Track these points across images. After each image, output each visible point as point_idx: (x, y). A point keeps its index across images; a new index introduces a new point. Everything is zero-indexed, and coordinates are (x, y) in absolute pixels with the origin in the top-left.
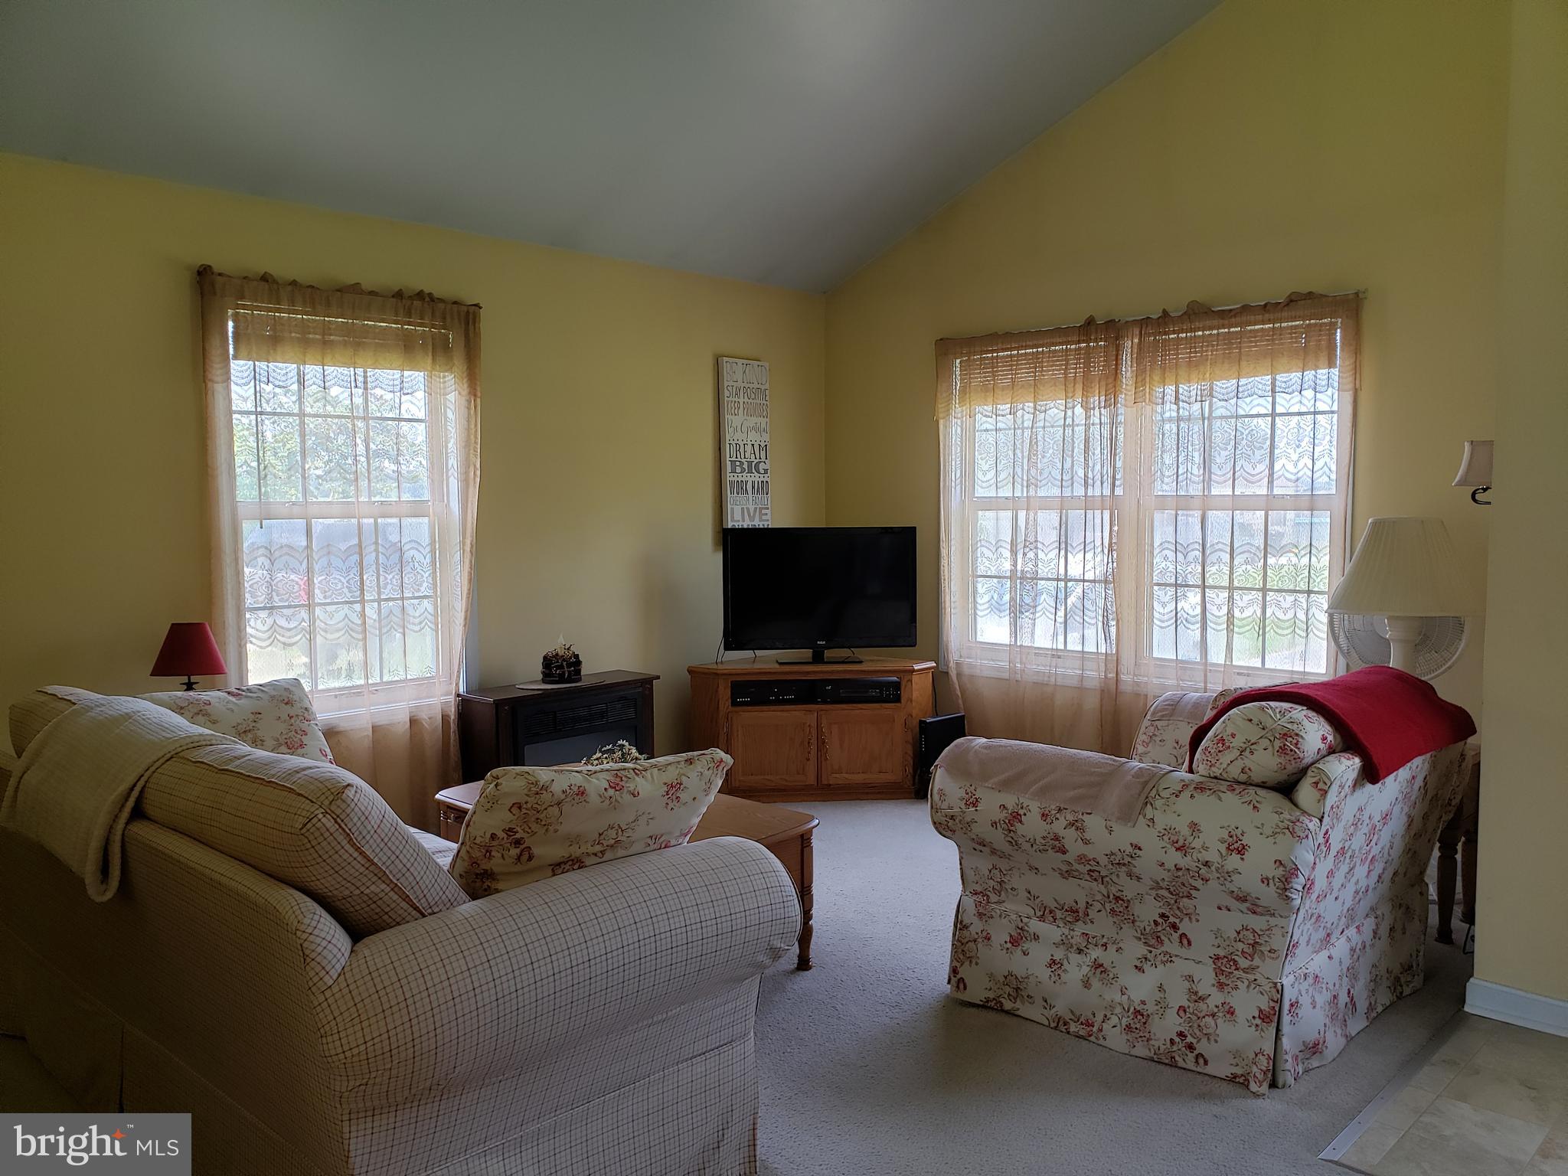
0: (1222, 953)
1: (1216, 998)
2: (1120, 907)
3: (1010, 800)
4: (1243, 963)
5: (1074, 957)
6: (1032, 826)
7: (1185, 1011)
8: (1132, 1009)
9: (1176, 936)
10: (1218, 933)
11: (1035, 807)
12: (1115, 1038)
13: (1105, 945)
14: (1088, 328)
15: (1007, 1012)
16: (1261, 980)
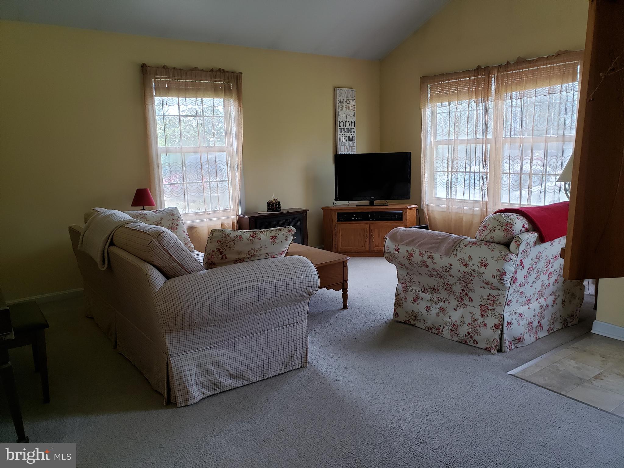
0: (483, 304)
1: (481, 320)
2: (448, 287)
3: (409, 249)
4: (490, 308)
5: (434, 305)
6: (417, 258)
7: (470, 325)
8: (452, 324)
9: (467, 298)
10: (481, 297)
11: (417, 251)
12: (447, 334)
13: (444, 301)
14: (478, 70)
15: (413, 325)
16: (496, 314)
